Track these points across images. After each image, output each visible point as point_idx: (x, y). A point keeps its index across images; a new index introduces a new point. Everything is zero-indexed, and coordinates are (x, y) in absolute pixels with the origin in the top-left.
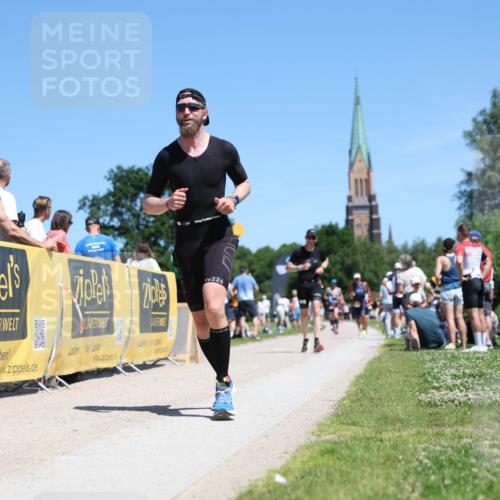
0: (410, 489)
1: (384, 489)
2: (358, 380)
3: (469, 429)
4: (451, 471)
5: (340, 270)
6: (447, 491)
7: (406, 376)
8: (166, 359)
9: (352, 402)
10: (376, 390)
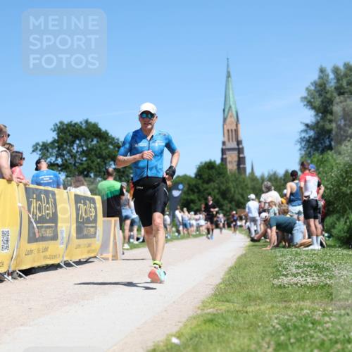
0: (267, 346)
1: (248, 346)
2: (230, 270)
3: (308, 303)
4: (295, 333)
5: (218, 193)
6: (292, 347)
7: (264, 267)
8: (95, 257)
9: (226, 285)
10: (242, 277)
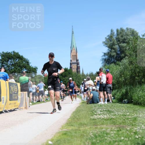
1: (80, 144)
2: (73, 113)
3: (105, 126)
4: (99, 138)
6: (98, 144)
7: (87, 111)
8: (18, 108)
9: (72, 119)
10: (78, 116)
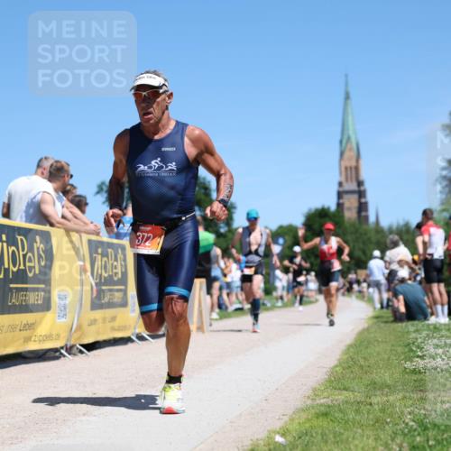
0: (398, 449)
1: (374, 448)
2: (348, 349)
4: (435, 432)
7: (393, 346)
9: (344, 369)
10: (365, 359)
